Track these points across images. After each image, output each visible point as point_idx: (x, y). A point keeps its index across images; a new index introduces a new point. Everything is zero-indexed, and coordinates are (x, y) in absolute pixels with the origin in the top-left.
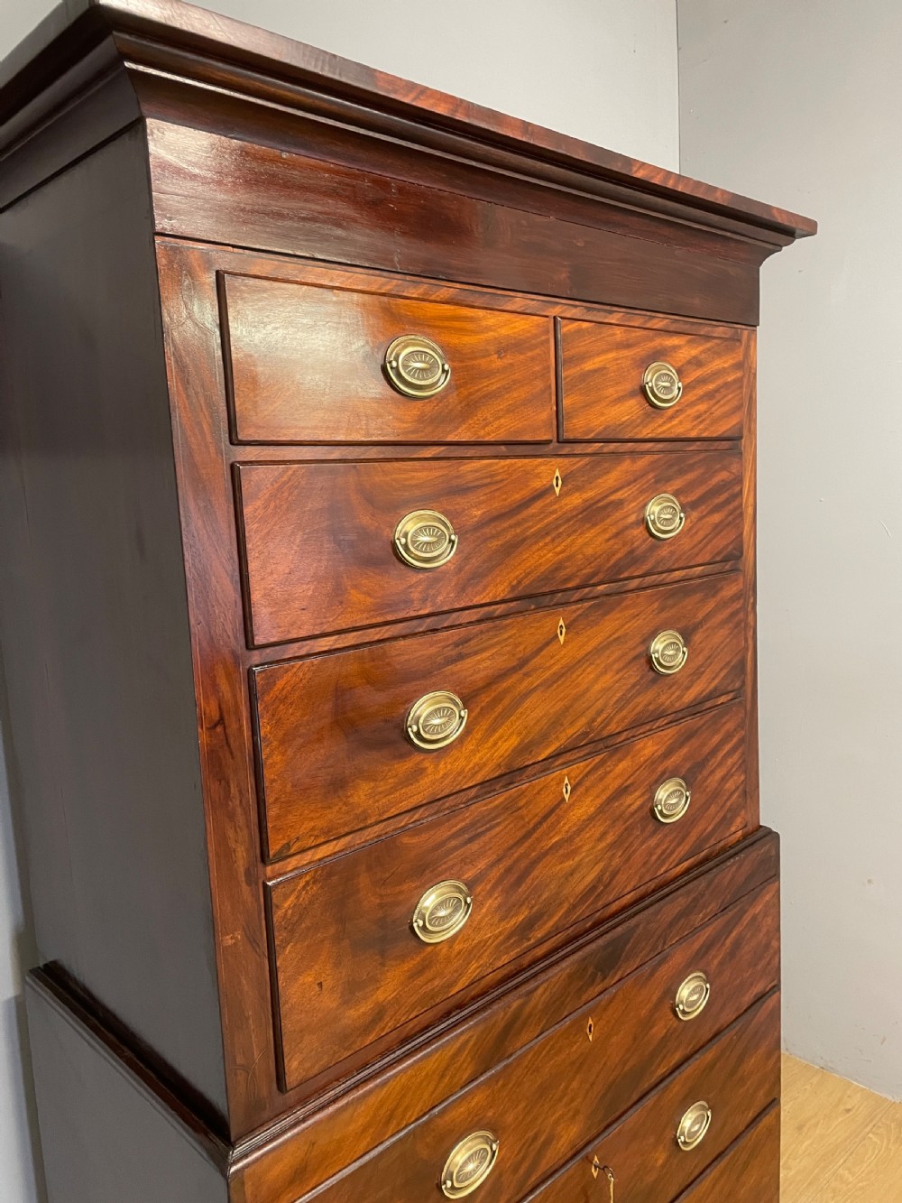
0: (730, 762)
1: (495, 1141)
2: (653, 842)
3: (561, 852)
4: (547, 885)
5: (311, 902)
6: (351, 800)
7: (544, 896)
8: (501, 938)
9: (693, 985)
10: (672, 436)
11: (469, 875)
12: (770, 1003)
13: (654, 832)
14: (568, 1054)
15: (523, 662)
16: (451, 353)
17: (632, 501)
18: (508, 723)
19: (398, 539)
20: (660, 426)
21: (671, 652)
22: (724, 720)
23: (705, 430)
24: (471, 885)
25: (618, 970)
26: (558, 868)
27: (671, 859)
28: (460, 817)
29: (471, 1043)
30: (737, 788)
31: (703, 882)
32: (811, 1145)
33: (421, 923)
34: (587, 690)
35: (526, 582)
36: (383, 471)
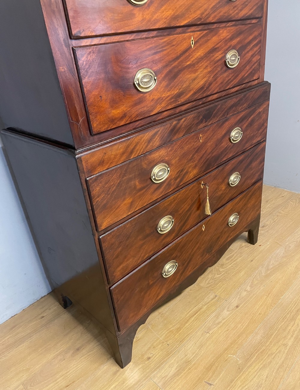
0: (254, 49)
1: (169, 168)
2: (225, 74)
3: (190, 69)
4: (185, 82)
5: (93, 61)
7: (184, 86)
8: (169, 98)
9: (236, 131)
11: (155, 68)
12: (262, 145)
13: (226, 71)
14: (193, 145)
22: (254, 30)
24: (156, 72)
25: (211, 120)
26: (189, 76)
27: (231, 84)
29: (159, 133)
30: (257, 61)
33: (137, 82)
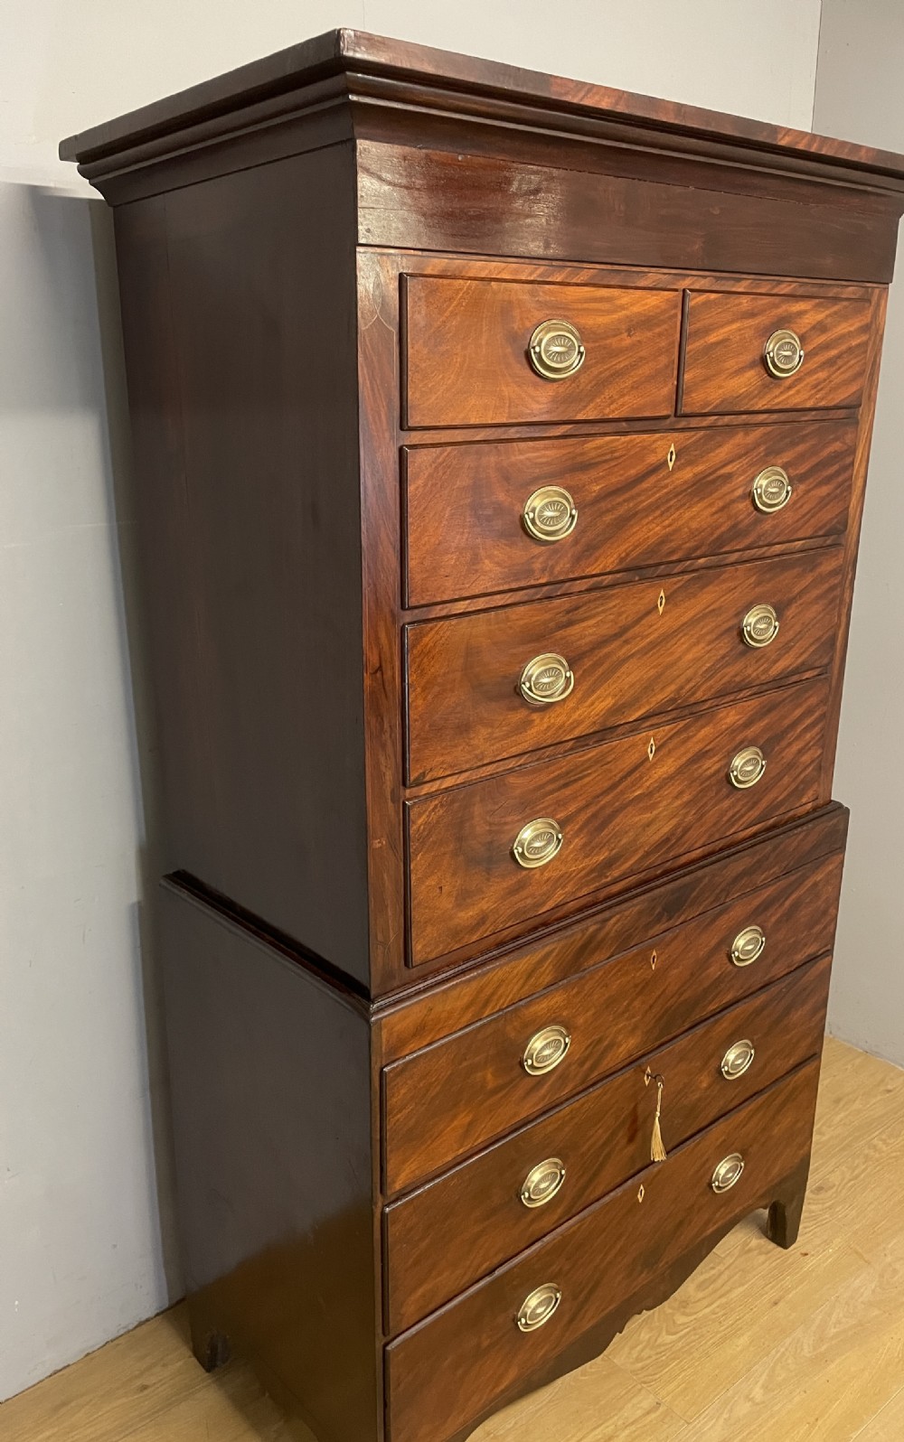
0: (808, 736)
1: (568, 1036)
2: (726, 804)
3: (641, 805)
4: (626, 832)
5: (438, 822)
6: (472, 742)
7: (622, 842)
8: (584, 872)
9: (748, 937)
10: (788, 406)
11: (561, 815)
12: (821, 965)
13: (727, 796)
14: (634, 977)
15: (625, 630)
16: (585, 335)
17: (741, 475)
18: (606, 685)
19: (527, 513)
20: (776, 397)
21: (763, 626)
22: (807, 695)
23: (822, 399)
24: (563, 824)
25: (683, 913)
26: (637, 819)
27: (741, 823)
28: (558, 765)
29: (554, 954)
30: (812, 762)
31: (769, 846)
32: (846, 1117)
33: (520, 850)
34: (680, 658)
35: (634, 554)
36: (519, 450)
